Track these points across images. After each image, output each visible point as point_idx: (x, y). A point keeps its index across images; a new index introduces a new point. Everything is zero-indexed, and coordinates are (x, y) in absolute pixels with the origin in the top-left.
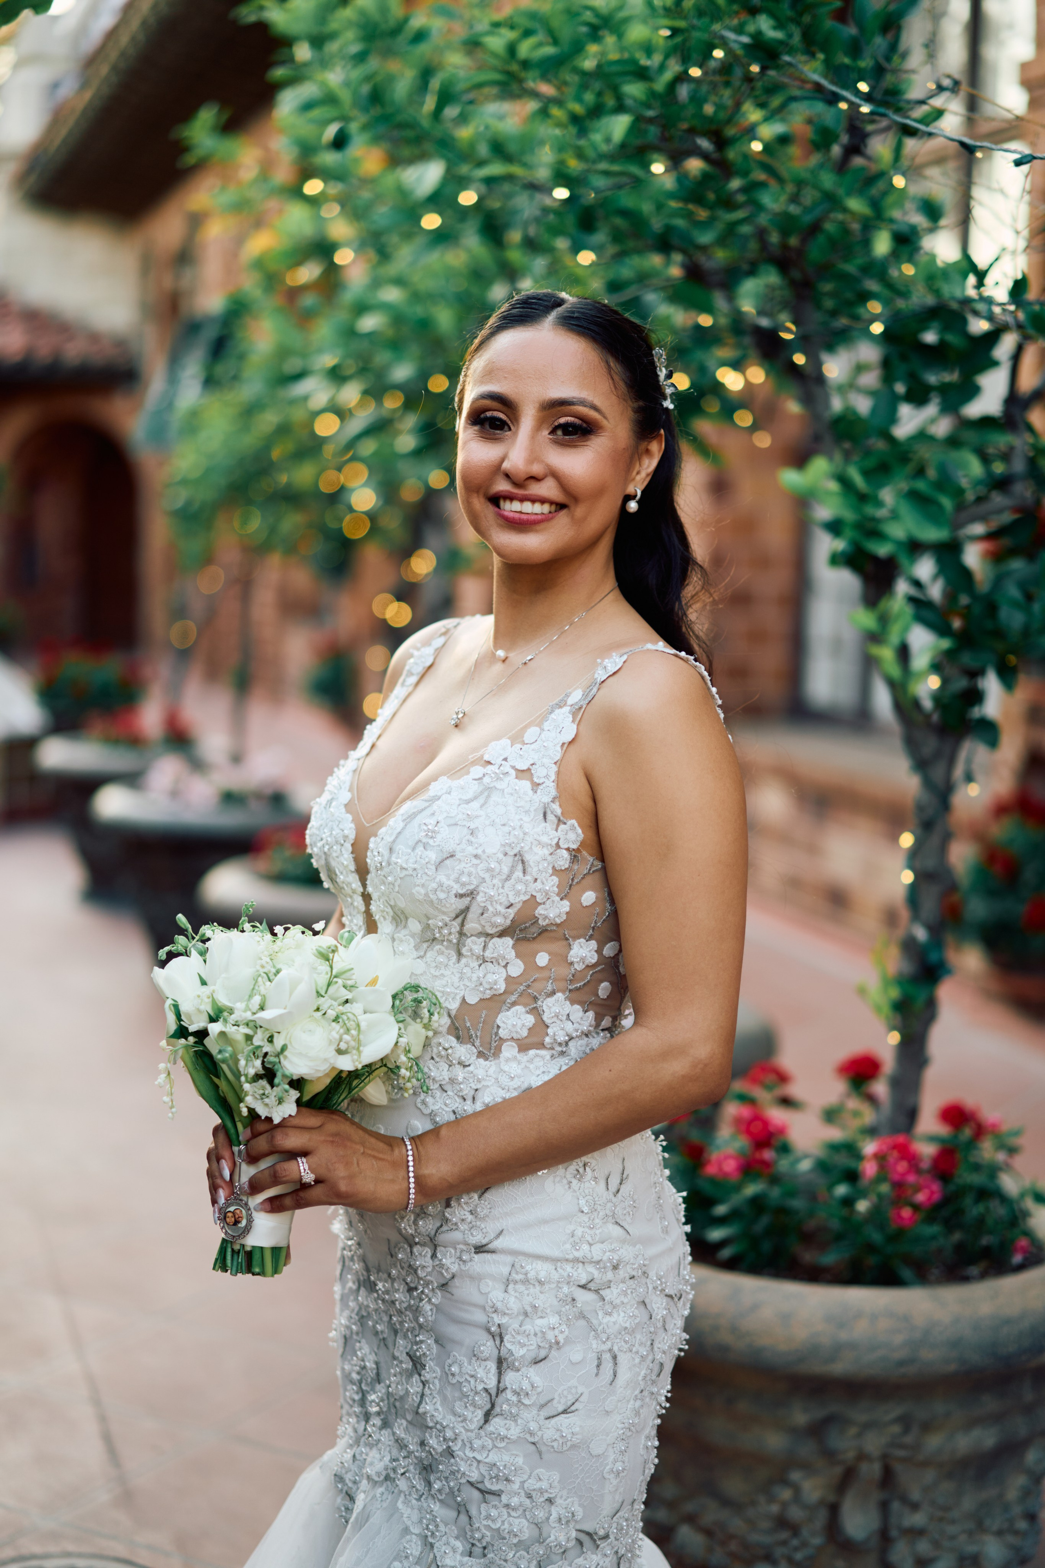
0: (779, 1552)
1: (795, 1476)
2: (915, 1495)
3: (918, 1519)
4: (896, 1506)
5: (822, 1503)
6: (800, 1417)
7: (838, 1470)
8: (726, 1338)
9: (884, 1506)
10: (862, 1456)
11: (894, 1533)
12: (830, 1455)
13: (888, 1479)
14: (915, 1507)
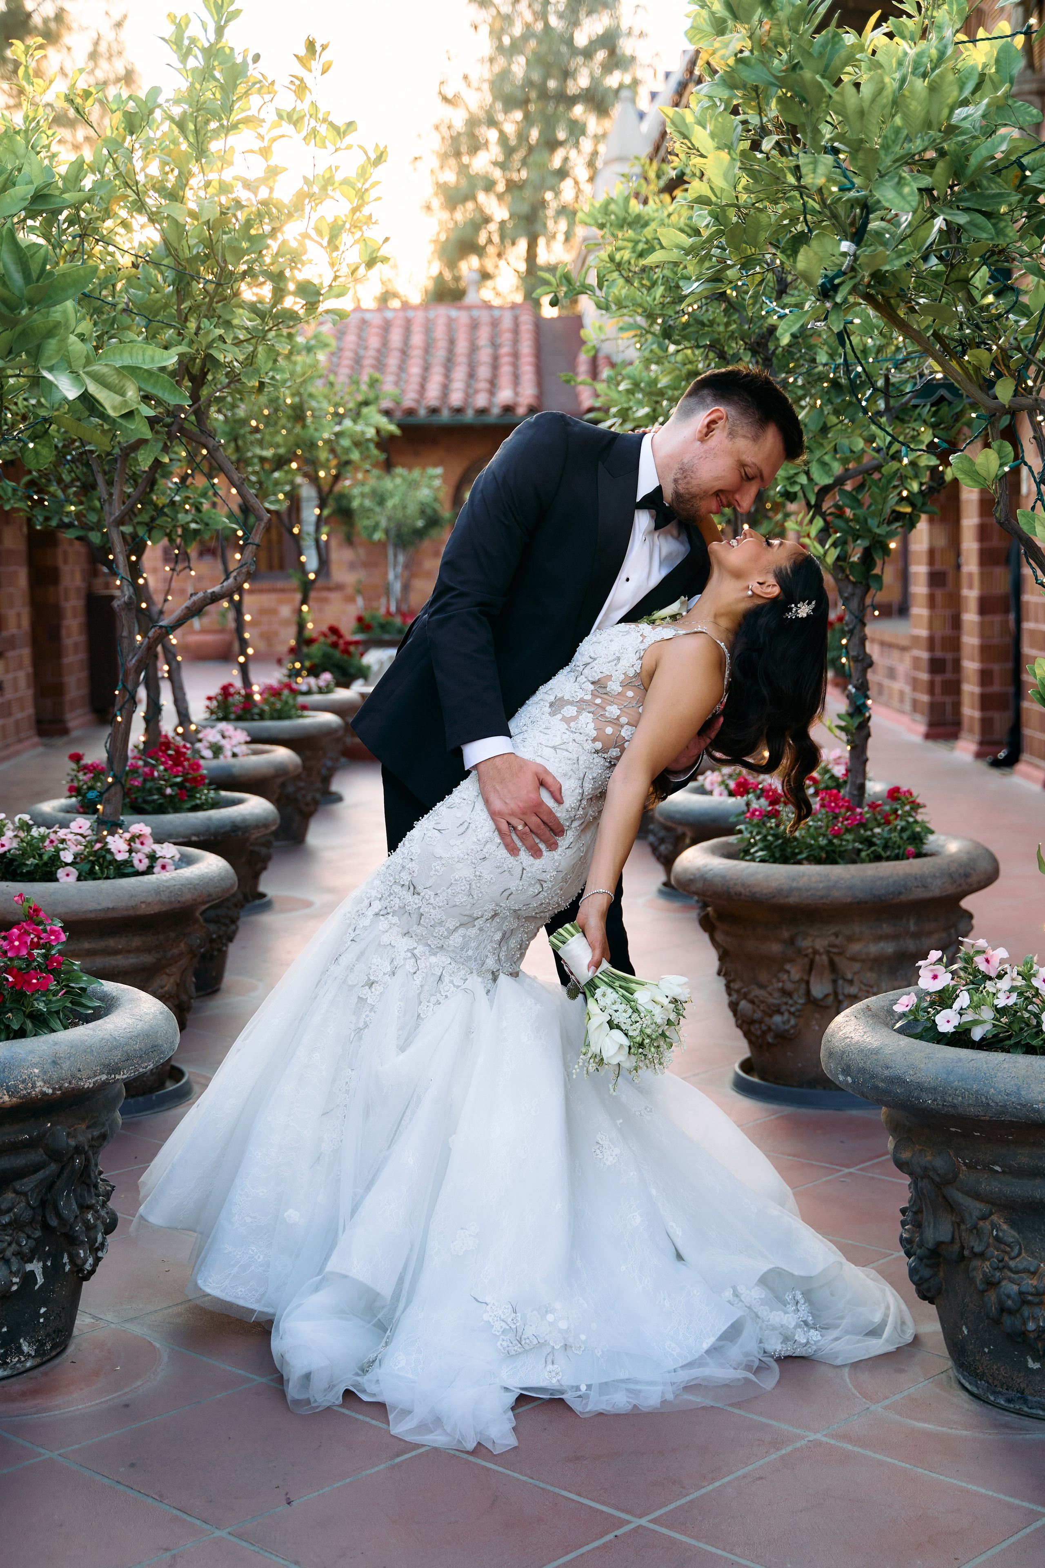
0: (784, 1008)
1: (788, 967)
2: (849, 976)
3: (853, 990)
4: (840, 982)
5: (801, 980)
6: (786, 934)
7: (806, 960)
8: (740, 889)
9: (834, 982)
10: (815, 952)
11: (841, 997)
12: (799, 951)
13: (833, 967)
14: (851, 982)
